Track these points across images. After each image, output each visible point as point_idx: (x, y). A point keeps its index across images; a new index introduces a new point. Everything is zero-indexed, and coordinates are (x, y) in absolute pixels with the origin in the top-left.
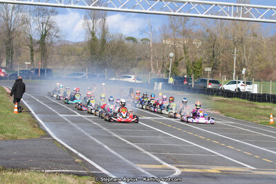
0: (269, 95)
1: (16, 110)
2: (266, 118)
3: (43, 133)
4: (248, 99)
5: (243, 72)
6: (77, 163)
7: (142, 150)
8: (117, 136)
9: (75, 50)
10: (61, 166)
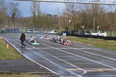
0: (112, 37)
1: (8, 46)
2: (113, 47)
3: (22, 56)
4: (103, 39)
5: (98, 28)
6: (41, 69)
7: (67, 62)
8: (53, 56)
9: (26, 20)
10: (35, 70)
